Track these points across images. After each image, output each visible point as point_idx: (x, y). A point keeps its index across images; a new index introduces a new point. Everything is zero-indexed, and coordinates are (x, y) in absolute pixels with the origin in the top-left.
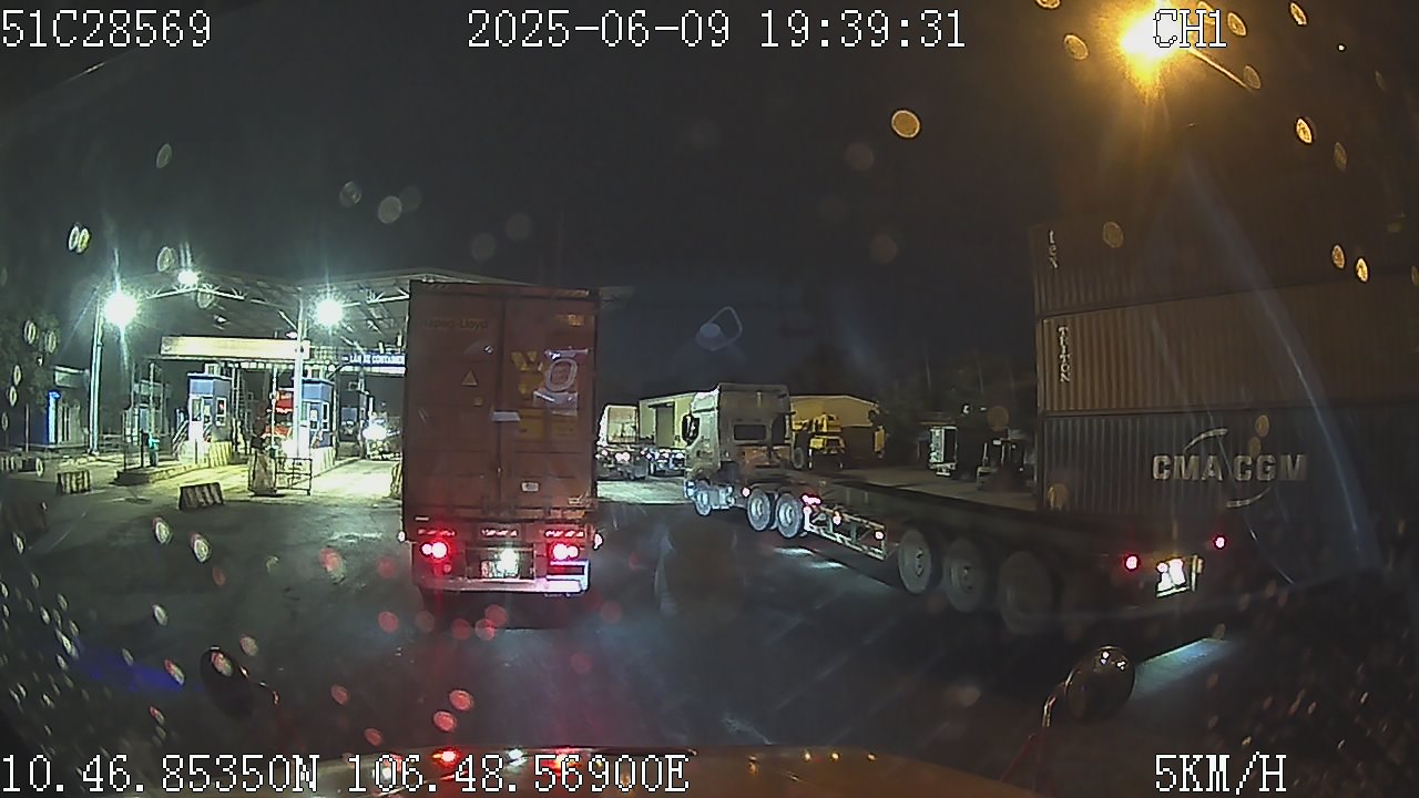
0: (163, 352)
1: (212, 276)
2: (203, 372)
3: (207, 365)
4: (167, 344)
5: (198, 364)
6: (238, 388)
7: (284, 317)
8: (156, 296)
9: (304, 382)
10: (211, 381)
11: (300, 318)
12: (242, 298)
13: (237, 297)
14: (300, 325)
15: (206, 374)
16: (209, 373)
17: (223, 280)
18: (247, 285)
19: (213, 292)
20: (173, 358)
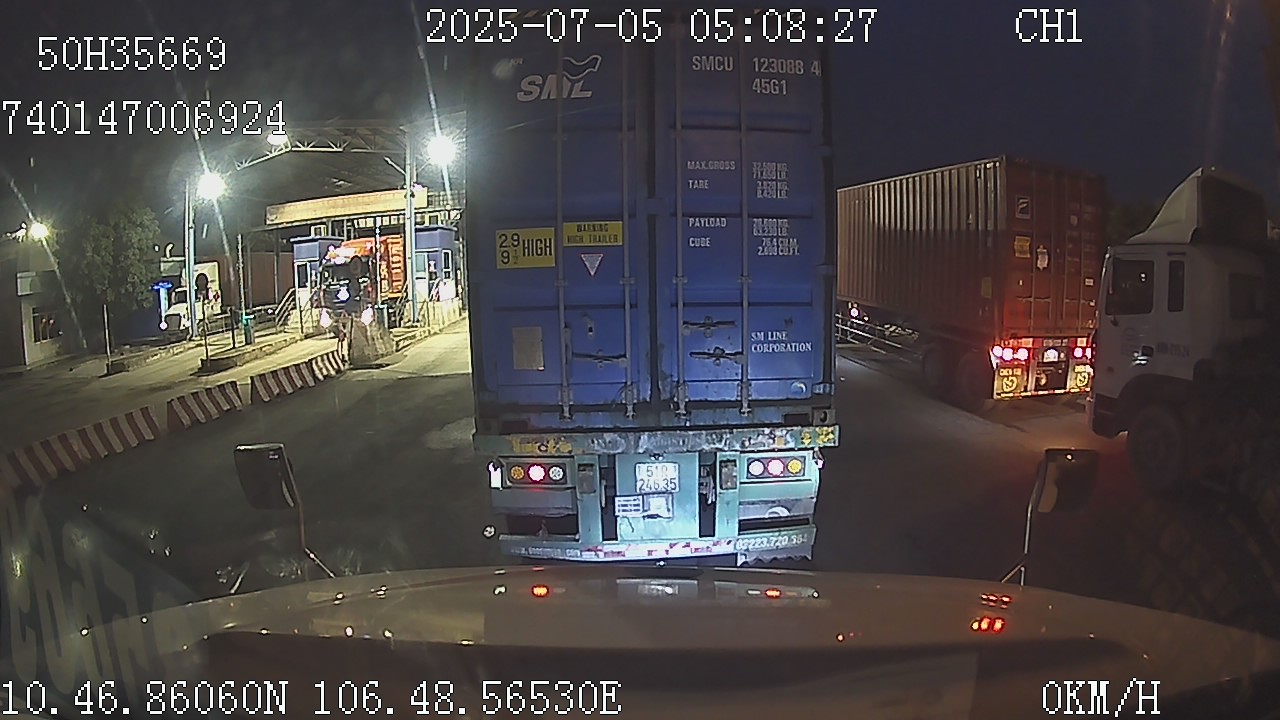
0: (268, 222)
1: (309, 133)
2: (308, 235)
3: (313, 228)
4: (271, 213)
5: (302, 229)
7: (390, 162)
8: (247, 165)
9: (417, 230)
10: (317, 243)
11: (408, 162)
12: (341, 150)
13: (335, 149)
14: (408, 168)
15: (313, 236)
16: (316, 234)
17: (319, 135)
18: (346, 135)
19: (308, 149)
20: (280, 226)
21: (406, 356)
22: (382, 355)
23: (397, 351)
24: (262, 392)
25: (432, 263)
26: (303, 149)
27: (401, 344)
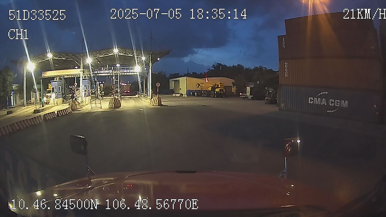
0: (42, 76)
1: (57, 54)
2: (54, 80)
3: (55, 78)
4: (43, 74)
5: (52, 78)
6: (63, 83)
7: (77, 63)
8: (41, 61)
9: (83, 80)
10: (57, 82)
11: (81, 63)
12: (65, 59)
13: (63, 59)
14: (81, 65)
15: (55, 80)
16: (56, 80)
17: (59, 55)
18: (66, 55)
19: (57, 58)
20: (46, 77)
21: (83, 109)
22: (78, 109)
23: (81, 108)
24: (59, 115)
25: (85, 88)
26: (55, 58)
27: (82, 106)
